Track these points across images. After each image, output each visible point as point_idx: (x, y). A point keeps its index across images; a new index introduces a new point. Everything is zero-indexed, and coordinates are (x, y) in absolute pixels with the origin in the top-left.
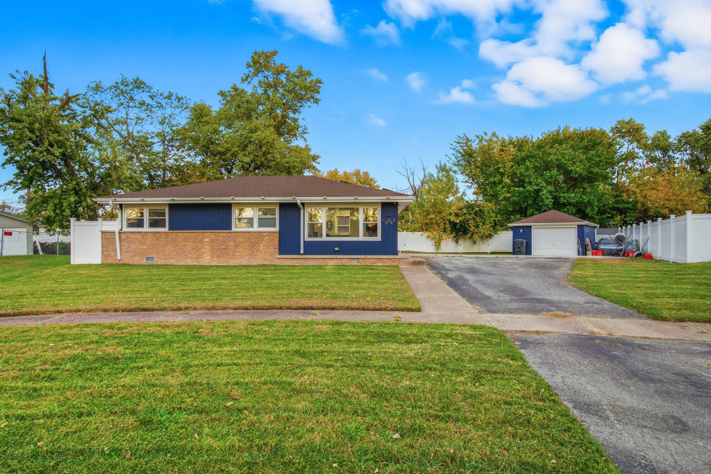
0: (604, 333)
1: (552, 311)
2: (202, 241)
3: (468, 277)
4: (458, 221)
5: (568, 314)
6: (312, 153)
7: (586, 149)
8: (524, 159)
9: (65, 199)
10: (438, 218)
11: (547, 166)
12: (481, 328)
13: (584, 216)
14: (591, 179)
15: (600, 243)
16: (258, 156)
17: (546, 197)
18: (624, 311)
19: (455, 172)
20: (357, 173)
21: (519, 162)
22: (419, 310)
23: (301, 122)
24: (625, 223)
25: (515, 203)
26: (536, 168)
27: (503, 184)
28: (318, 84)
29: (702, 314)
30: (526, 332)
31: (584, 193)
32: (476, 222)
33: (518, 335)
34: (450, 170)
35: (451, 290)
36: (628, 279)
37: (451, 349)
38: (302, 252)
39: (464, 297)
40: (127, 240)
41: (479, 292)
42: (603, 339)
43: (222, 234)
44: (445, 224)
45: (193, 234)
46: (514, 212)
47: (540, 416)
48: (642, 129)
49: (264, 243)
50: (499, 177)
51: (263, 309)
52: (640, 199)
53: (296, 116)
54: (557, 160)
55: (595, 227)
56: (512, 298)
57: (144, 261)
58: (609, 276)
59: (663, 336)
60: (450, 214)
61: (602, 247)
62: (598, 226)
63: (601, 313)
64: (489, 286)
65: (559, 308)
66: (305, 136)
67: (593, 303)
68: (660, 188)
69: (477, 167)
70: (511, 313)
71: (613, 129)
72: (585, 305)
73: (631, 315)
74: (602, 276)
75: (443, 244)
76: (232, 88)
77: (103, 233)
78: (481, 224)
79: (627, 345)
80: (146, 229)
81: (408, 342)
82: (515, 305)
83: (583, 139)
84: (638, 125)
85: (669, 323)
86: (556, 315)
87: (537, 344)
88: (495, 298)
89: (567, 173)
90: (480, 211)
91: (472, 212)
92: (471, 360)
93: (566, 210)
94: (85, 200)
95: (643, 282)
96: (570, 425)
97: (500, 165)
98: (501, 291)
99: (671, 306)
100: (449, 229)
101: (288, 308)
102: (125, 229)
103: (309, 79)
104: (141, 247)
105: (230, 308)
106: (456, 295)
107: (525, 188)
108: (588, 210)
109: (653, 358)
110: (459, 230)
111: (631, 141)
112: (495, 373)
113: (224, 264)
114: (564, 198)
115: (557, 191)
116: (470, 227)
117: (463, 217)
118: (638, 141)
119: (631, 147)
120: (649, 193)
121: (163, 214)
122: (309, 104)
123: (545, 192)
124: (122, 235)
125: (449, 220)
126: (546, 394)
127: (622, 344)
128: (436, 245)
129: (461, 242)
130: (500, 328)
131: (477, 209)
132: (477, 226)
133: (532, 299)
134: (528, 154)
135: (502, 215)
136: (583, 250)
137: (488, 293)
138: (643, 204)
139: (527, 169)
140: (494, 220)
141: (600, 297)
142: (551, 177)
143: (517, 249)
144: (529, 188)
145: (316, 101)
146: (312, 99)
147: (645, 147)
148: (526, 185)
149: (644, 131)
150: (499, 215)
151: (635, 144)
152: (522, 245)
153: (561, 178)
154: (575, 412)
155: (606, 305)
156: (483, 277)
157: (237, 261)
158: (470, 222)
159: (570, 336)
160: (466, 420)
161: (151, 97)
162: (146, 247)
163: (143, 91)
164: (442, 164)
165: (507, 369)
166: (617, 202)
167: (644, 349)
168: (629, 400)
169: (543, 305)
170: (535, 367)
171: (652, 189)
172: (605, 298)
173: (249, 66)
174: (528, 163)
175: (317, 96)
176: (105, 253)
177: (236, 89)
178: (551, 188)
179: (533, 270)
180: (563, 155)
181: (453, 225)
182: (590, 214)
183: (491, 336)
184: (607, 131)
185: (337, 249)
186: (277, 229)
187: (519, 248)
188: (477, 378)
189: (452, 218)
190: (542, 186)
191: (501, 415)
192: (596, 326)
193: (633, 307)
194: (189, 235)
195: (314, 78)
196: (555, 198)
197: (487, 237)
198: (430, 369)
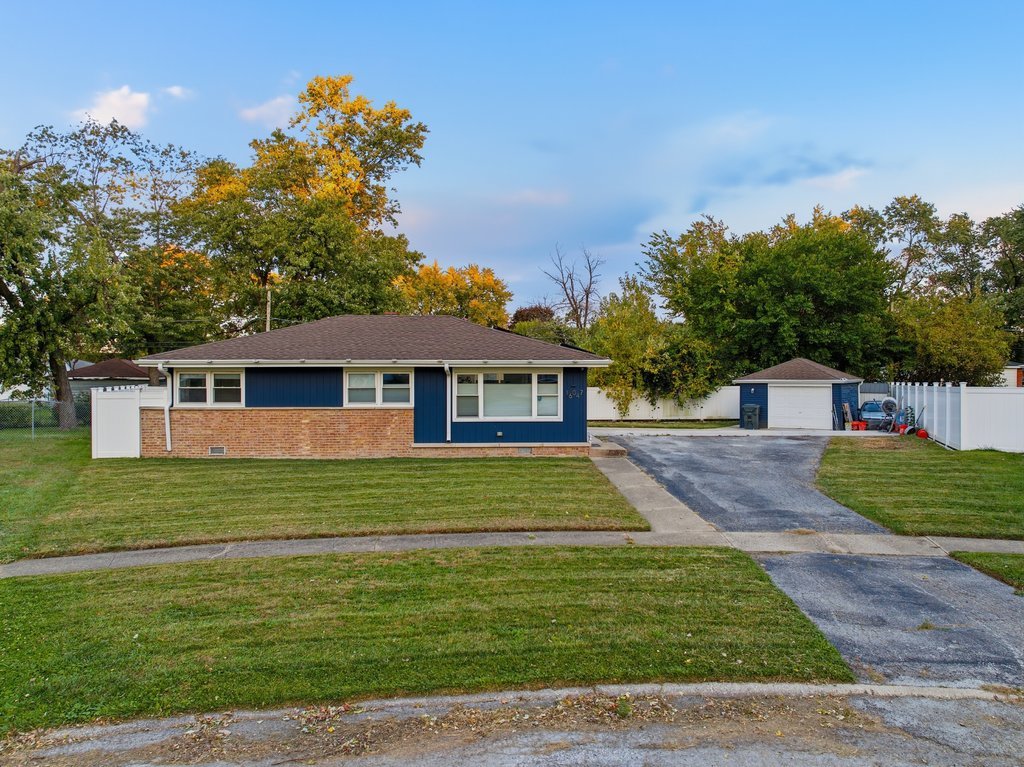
0: (844, 551)
1: (795, 527)
2: (298, 423)
3: (691, 477)
4: (655, 371)
5: (812, 530)
6: (411, 249)
7: (847, 263)
8: (757, 274)
9: (23, 340)
10: (623, 365)
11: (790, 287)
12: (726, 550)
13: (843, 366)
14: (854, 307)
15: (863, 409)
16: (320, 255)
17: (789, 336)
18: (869, 524)
19: (650, 291)
20: (473, 269)
21: (747, 279)
22: (648, 529)
23: (389, 195)
24: (900, 378)
25: (742, 343)
26: (773, 289)
27: (725, 312)
28: (421, 133)
29: (942, 527)
30: (768, 552)
31: (842, 329)
32: (683, 372)
33: (762, 556)
34: (643, 287)
35: (675, 499)
36: (884, 480)
37: (705, 573)
38: (449, 438)
39: (694, 510)
40: (182, 422)
41: (711, 503)
42: (842, 558)
43: (328, 413)
44: (635, 374)
45: (283, 413)
46: (740, 356)
47: (785, 619)
48: (931, 213)
49: (393, 426)
50: (717, 301)
51: (464, 532)
52: (920, 340)
53: (381, 184)
54: (805, 278)
55: (858, 383)
56: (751, 510)
57: (208, 454)
58: (862, 475)
59: (898, 553)
60: (644, 360)
61: (866, 415)
62: (862, 380)
63: (846, 528)
64: (721, 492)
65: (804, 523)
66: (394, 216)
67: (840, 515)
68: (948, 324)
69: (684, 285)
70: (752, 530)
71: (888, 209)
72: (831, 518)
73: (876, 529)
74: (855, 475)
75: (632, 406)
76: (274, 134)
77: (143, 410)
78: (691, 375)
79: (862, 562)
80: (210, 403)
81: (662, 568)
82: (754, 521)
83: (840, 246)
84: (926, 205)
85: (909, 537)
86: (799, 532)
87: (781, 565)
88: (731, 510)
89: (819, 299)
90: (689, 354)
91: (677, 356)
92: (725, 582)
93: (817, 354)
94: (54, 340)
95: (898, 484)
96: (805, 623)
97: (719, 284)
98: (736, 501)
99: (917, 518)
100: (642, 383)
101: (493, 531)
102: (178, 405)
103: (405, 125)
104: (203, 432)
105: (425, 532)
106: (683, 506)
107: (757, 319)
108: (849, 355)
109: (880, 574)
110: (657, 385)
111: (916, 231)
112: (749, 592)
113: (333, 458)
114: (814, 335)
115: (804, 325)
116: (675, 380)
117: (664, 365)
118: (927, 230)
119: (915, 240)
120: (932, 331)
121: (237, 383)
122: (404, 164)
123: (786, 327)
124: (174, 413)
125: (642, 370)
126: (789, 605)
127: (858, 562)
128: (620, 409)
129: (659, 403)
130: (744, 549)
131: (685, 351)
132: (684, 379)
133: (774, 512)
134: (762, 267)
135: (723, 360)
136: (840, 422)
137: (723, 503)
138: (924, 348)
139: (761, 291)
140: (711, 370)
141: (848, 506)
142: (796, 304)
143: (746, 419)
144: (764, 321)
145: (417, 159)
146: (408, 158)
147: (937, 239)
148: (758, 315)
149: (934, 215)
150: (717, 361)
151: (922, 235)
152: (754, 411)
153: (810, 306)
154: (810, 617)
155: (854, 517)
156: (710, 478)
157: (351, 452)
158: (674, 373)
159: (811, 556)
160: (734, 624)
161: (135, 151)
162: (210, 432)
163: (123, 143)
164: (630, 278)
165: (758, 589)
166: (889, 342)
167: (876, 566)
168: (850, 607)
169: (786, 519)
170: (779, 586)
171: (935, 325)
172: (853, 509)
173: (302, 99)
174: (761, 281)
175: (418, 152)
176: (146, 441)
177: (279, 136)
178: (794, 321)
179: (772, 464)
180: (813, 272)
181: (648, 377)
182: (852, 361)
183: (739, 558)
184: (881, 213)
185: (500, 434)
186: (411, 404)
187: (749, 417)
188: (734, 596)
189: (647, 367)
190: (781, 319)
191: (758, 620)
192: (838, 543)
193: (879, 520)
194: (278, 413)
195: (414, 122)
196: (802, 336)
197: (700, 396)
198: (694, 591)
